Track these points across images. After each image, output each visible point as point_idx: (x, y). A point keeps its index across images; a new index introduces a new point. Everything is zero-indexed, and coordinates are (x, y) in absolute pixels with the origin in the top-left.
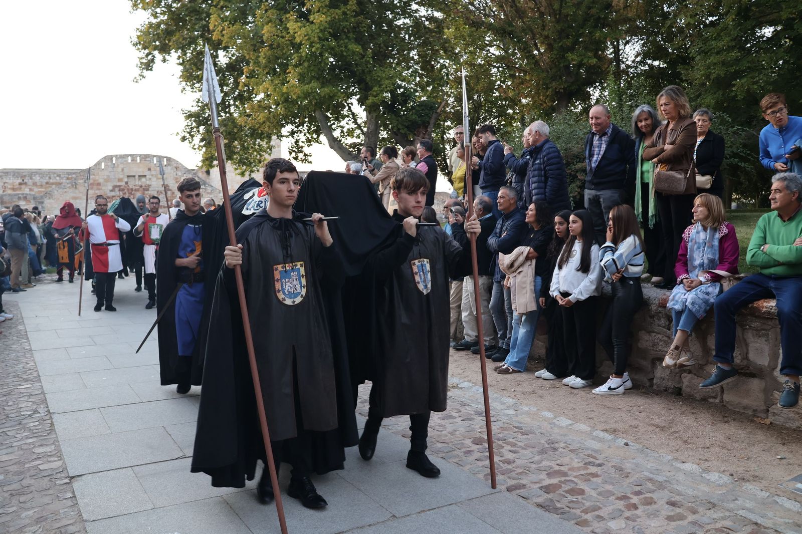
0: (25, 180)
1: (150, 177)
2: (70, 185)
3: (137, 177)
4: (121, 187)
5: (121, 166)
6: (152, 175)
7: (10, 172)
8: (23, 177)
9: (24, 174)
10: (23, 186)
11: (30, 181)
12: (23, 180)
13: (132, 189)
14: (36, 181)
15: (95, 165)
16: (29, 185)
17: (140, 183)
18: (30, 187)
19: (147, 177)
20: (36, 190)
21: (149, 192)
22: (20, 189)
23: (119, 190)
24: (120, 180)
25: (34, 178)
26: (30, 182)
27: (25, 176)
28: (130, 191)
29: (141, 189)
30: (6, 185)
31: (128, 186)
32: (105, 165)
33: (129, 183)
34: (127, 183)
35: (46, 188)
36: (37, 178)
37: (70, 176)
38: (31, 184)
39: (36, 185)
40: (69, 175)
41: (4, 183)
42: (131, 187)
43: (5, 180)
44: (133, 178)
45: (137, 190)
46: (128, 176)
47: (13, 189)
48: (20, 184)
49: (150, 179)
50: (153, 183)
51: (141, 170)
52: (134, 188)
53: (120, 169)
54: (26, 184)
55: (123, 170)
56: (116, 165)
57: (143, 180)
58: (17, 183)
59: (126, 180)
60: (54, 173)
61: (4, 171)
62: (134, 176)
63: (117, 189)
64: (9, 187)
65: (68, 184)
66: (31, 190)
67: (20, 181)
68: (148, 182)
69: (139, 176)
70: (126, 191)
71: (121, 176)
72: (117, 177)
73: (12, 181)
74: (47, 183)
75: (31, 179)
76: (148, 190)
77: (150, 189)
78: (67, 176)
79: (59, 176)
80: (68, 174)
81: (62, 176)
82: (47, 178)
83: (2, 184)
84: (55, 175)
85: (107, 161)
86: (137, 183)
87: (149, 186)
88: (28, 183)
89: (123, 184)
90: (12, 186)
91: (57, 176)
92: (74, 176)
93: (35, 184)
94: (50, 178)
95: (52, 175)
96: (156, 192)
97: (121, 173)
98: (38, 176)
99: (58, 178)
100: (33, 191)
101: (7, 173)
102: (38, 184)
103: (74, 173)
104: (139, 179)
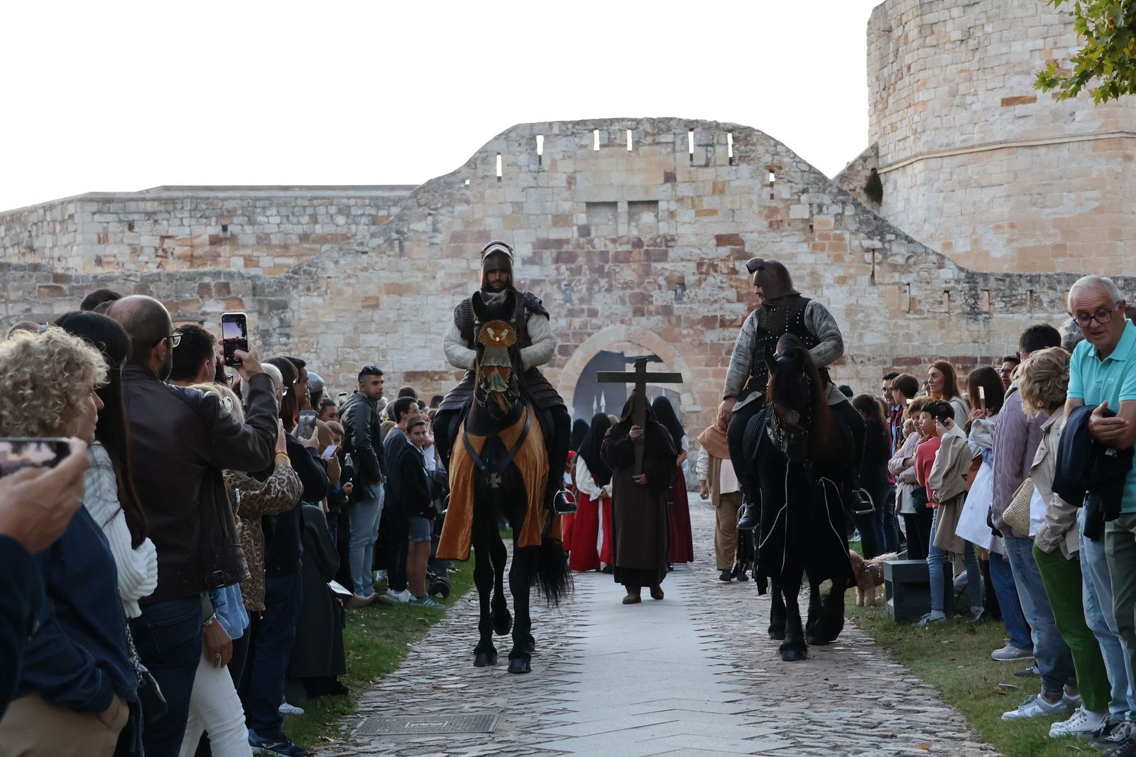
0: (230, 228)
1: (673, 206)
2: (380, 241)
3: (623, 207)
4: (568, 248)
5: (566, 167)
6: (680, 200)
7: (182, 199)
8: (225, 217)
9: (229, 205)
10: (224, 250)
11: (248, 229)
12: (225, 228)
13: (604, 255)
14: (268, 229)
15: (472, 164)
16: (245, 246)
17: (635, 233)
18: (248, 252)
19: (662, 205)
20: (267, 261)
21: (667, 266)
22: (215, 257)
23: (558, 260)
24: (561, 220)
25: (261, 219)
26: (247, 235)
27: (231, 213)
28: (597, 263)
29: (638, 254)
30: (168, 244)
31: (591, 242)
32: (506, 165)
33: (593, 234)
34: (585, 231)
35: (298, 256)
36: (271, 221)
37: (382, 213)
38: (252, 240)
39: (269, 246)
40: (378, 208)
41: (163, 238)
42: (599, 245)
43: (163, 228)
44: (606, 213)
45: (622, 259)
46: (590, 205)
47: (191, 259)
48: (215, 241)
49: (672, 214)
50: (681, 230)
51: (637, 180)
52: (611, 248)
53: (561, 180)
54: (233, 239)
55: (571, 181)
56: (546, 164)
57: (647, 217)
58: (205, 238)
59: (582, 219)
60: (329, 202)
61: (165, 195)
62: (613, 204)
63: (548, 255)
64: (179, 251)
65: (373, 235)
66: (249, 261)
67: (217, 230)
68: (664, 228)
69: (631, 204)
70: (581, 260)
71: (566, 206)
72: (550, 207)
73: (187, 230)
74: (304, 238)
75: (251, 222)
76: (663, 257)
77: (672, 254)
78: (373, 212)
79: (344, 211)
80: (377, 203)
81: (354, 211)
82: (305, 219)
83: (157, 242)
84: (333, 210)
85: (515, 148)
86: (623, 230)
87: (669, 241)
88: (242, 239)
89: (572, 233)
90: (187, 250)
91: (340, 212)
92: (395, 210)
93: (263, 241)
94: (314, 219)
95: (322, 210)
96: (693, 266)
97: (566, 194)
98: (274, 211)
99: (341, 220)
100: (257, 266)
101: (173, 201)
102: (275, 240)
103: (396, 202)
104: (631, 217)
